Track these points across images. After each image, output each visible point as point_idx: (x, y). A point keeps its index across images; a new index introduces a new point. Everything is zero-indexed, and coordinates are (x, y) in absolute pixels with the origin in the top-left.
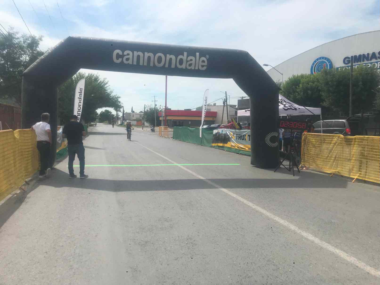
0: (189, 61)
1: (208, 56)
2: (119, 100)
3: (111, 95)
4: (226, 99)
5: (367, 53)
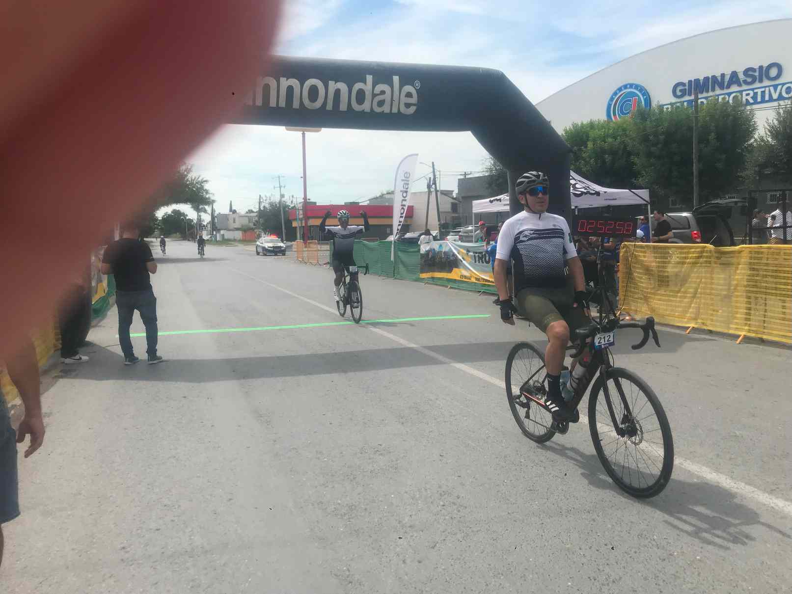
0: (378, 95)
1: (418, 84)
2: (205, 188)
3: (187, 178)
4: (434, 179)
5: (722, 74)
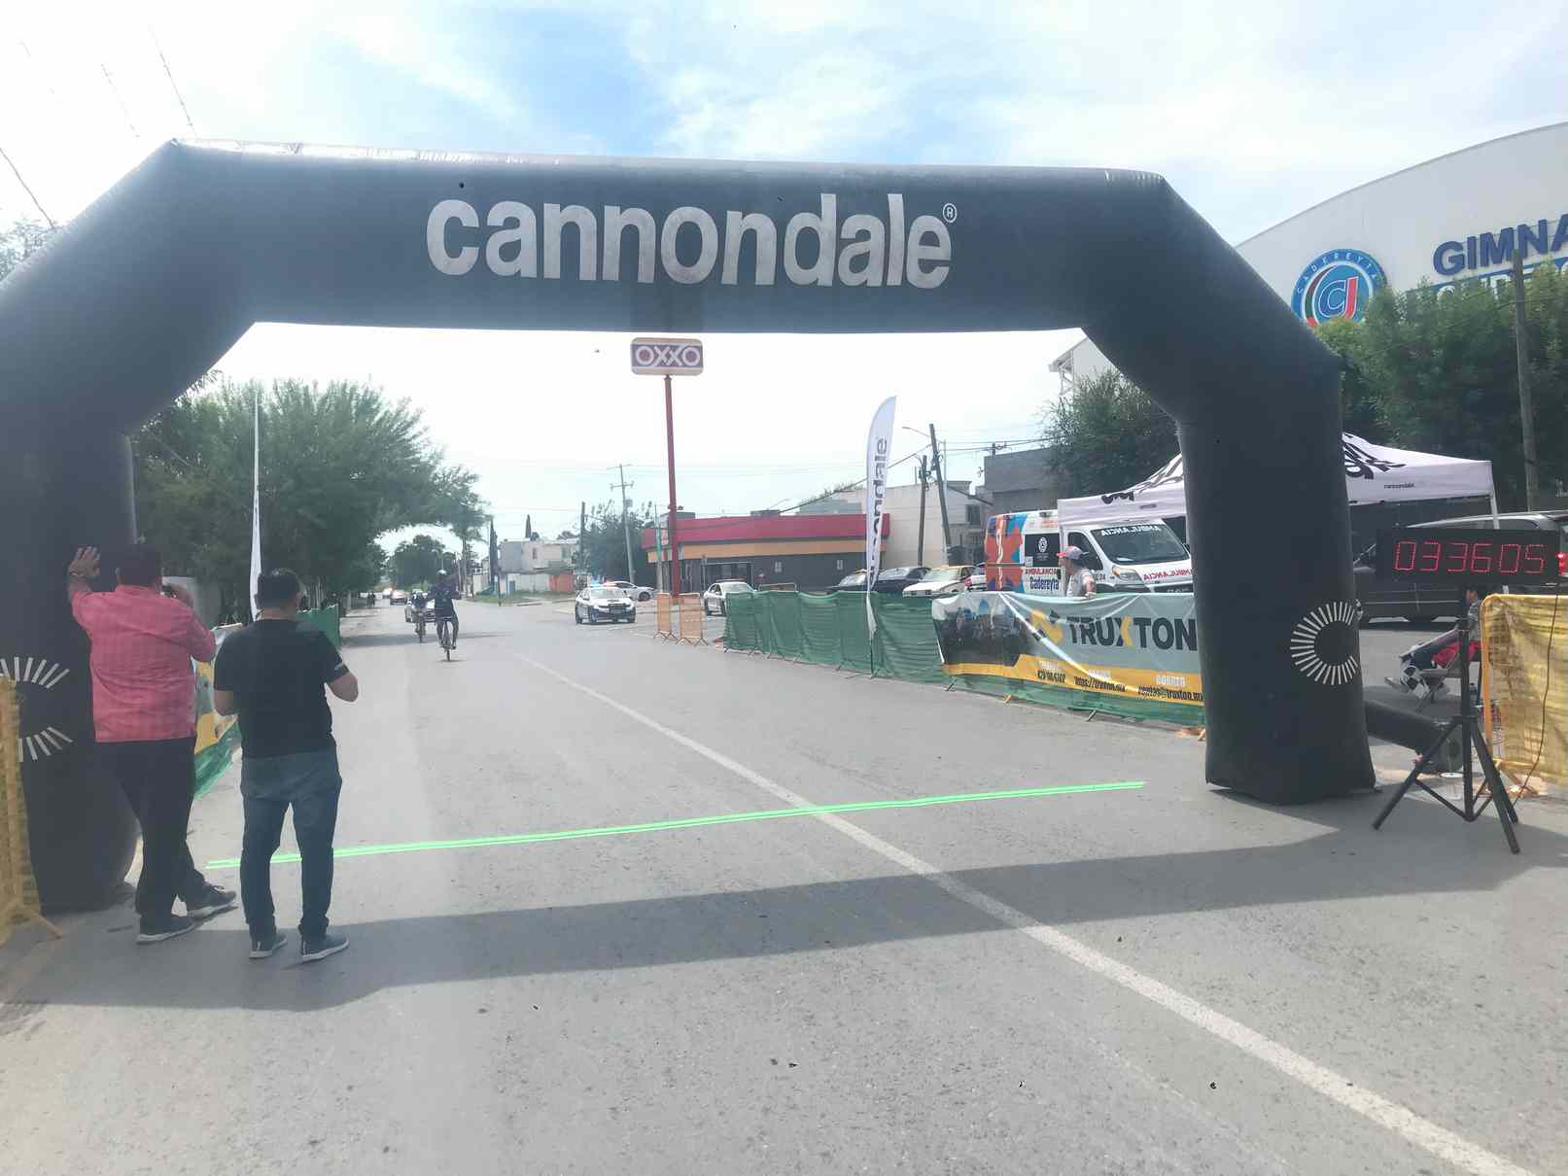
0: (851, 241)
1: (951, 211)
2: (471, 491)
3: (435, 472)
4: (933, 460)
5: (1539, 222)
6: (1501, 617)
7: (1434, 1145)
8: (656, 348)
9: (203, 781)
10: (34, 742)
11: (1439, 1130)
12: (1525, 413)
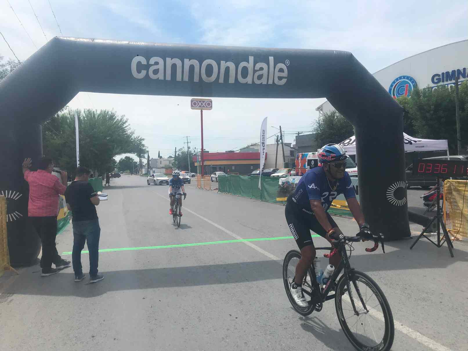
0: (258, 70)
1: (288, 62)
2: (142, 143)
3: (132, 137)
4: (280, 137)
5: (463, 68)
6: (450, 186)
7: (427, 343)
8: (198, 101)
9: (61, 228)
10: (11, 216)
11: (429, 339)
12: (458, 126)
